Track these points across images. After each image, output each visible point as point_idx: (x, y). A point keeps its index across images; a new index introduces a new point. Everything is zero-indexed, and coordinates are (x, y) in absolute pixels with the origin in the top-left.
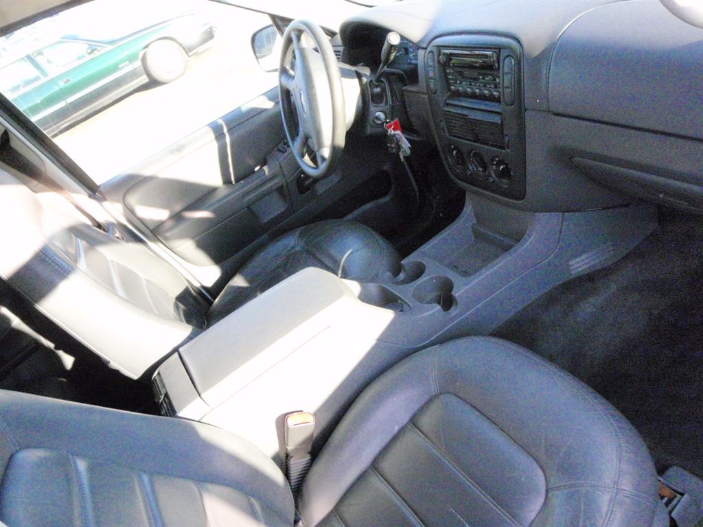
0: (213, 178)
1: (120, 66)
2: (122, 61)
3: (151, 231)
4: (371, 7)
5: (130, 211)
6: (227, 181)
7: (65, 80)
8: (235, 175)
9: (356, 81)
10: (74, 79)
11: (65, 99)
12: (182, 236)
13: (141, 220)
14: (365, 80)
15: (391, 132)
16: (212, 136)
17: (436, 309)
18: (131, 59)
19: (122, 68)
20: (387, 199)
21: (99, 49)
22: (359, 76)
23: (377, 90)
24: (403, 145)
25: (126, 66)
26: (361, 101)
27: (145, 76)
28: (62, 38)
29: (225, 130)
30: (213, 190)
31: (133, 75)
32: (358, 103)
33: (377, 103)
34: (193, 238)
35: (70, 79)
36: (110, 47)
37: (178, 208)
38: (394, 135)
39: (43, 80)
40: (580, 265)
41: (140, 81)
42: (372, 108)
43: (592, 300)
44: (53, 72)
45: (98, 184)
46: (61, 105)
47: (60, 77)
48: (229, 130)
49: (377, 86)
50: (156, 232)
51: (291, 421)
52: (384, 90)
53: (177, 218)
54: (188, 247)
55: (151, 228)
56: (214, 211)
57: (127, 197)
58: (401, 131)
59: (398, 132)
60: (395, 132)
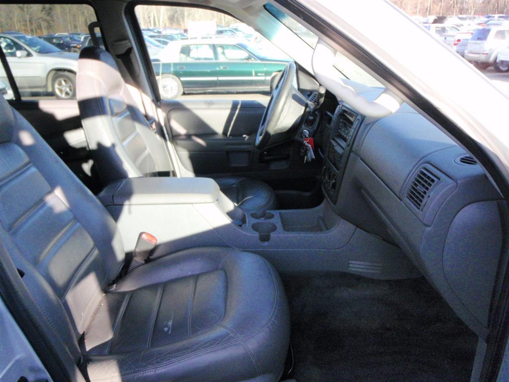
0: (219, 128)
1: (258, 74)
2: (261, 72)
3: (173, 136)
4: (348, 78)
5: (168, 120)
6: (225, 133)
7: (225, 66)
8: (231, 132)
9: (304, 108)
10: (228, 69)
11: (218, 77)
12: (184, 147)
13: (171, 128)
14: (308, 109)
15: (305, 142)
16: (230, 106)
17: (256, 235)
18: (267, 74)
19: (259, 76)
20: (308, 194)
21: (253, 59)
22: (307, 106)
23: (311, 118)
24: (309, 154)
25: (262, 76)
26: (300, 119)
27: (269, 87)
28: (237, 44)
29: (239, 107)
30: (214, 133)
31: (263, 83)
32: (298, 119)
33: (308, 125)
34: (189, 151)
35: (228, 68)
36: (259, 62)
37: (192, 132)
38: (306, 146)
39: (214, 61)
40: (357, 267)
41: (265, 88)
42: (303, 126)
43: (350, 290)
44: (222, 59)
45: (162, 98)
46: (214, 79)
47: (222, 64)
48: (241, 108)
49: (312, 116)
50: (174, 137)
51: (144, 236)
52: (314, 120)
53: (188, 137)
54: (185, 154)
55: (174, 134)
56: (207, 144)
57: (171, 112)
58: (312, 146)
59: (310, 146)
60: (308, 145)
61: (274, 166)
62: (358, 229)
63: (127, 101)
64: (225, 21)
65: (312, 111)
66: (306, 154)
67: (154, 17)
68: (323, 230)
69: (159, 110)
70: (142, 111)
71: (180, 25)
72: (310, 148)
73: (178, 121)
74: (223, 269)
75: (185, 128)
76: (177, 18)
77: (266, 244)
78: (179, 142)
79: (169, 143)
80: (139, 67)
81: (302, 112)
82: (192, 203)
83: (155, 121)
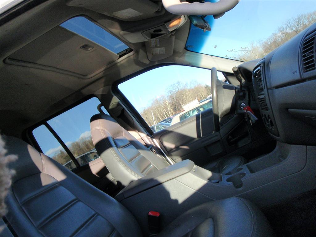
0: (194, 134)
3: (168, 152)
5: (161, 143)
6: (199, 136)
9: (234, 91)
12: (177, 156)
13: (165, 147)
14: (237, 90)
15: (245, 111)
17: (231, 185)
22: (235, 88)
23: (242, 94)
24: (251, 118)
32: (233, 99)
33: (242, 100)
37: (178, 144)
42: (239, 102)
48: (202, 116)
49: (241, 92)
52: (244, 95)
53: (177, 148)
56: (190, 147)
57: (161, 138)
58: (250, 111)
59: (249, 112)
60: (248, 112)
61: (241, 144)
62: (308, 147)
63: (129, 139)
64: (203, 97)
65: (239, 89)
66: (249, 119)
67: (166, 113)
68: (282, 161)
69: (154, 140)
70: (143, 143)
71: (181, 110)
72: (250, 113)
73: (167, 141)
74: (211, 217)
75: (174, 144)
76: (177, 108)
77: (241, 189)
78: (172, 154)
79: (167, 157)
80: (132, 118)
81: (234, 93)
82: (175, 178)
83: (153, 146)
